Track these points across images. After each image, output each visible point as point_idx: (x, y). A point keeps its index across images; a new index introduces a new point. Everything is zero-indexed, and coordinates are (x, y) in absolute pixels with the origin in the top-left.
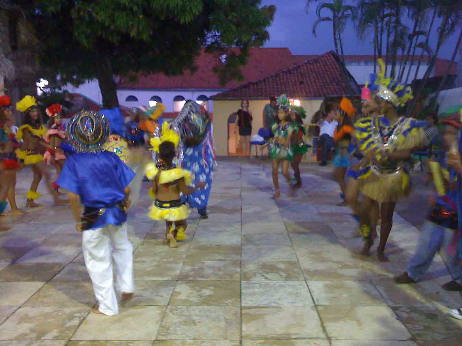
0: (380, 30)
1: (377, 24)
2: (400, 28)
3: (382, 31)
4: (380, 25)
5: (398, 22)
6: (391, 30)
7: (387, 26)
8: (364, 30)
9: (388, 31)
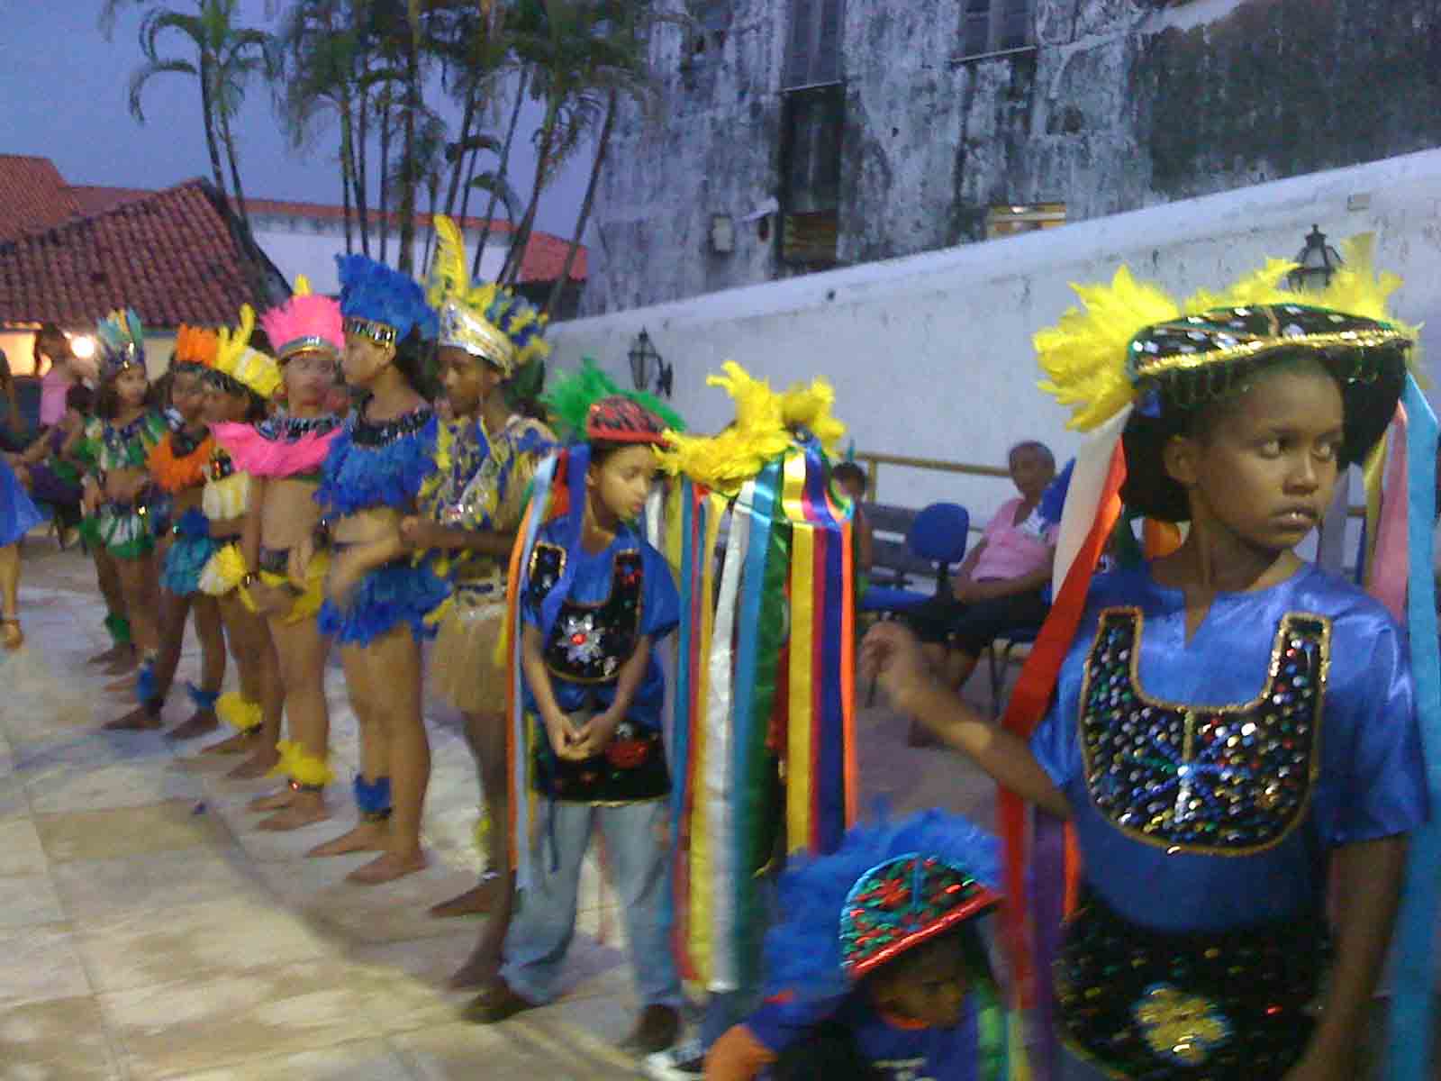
0: (356, 123)
1: (346, 100)
2: (420, 122)
3: (364, 125)
4: (355, 105)
5: (413, 99)
6: (391, 126)
7: (378, 112)
8: (304, 115)
9: (384, 126)
